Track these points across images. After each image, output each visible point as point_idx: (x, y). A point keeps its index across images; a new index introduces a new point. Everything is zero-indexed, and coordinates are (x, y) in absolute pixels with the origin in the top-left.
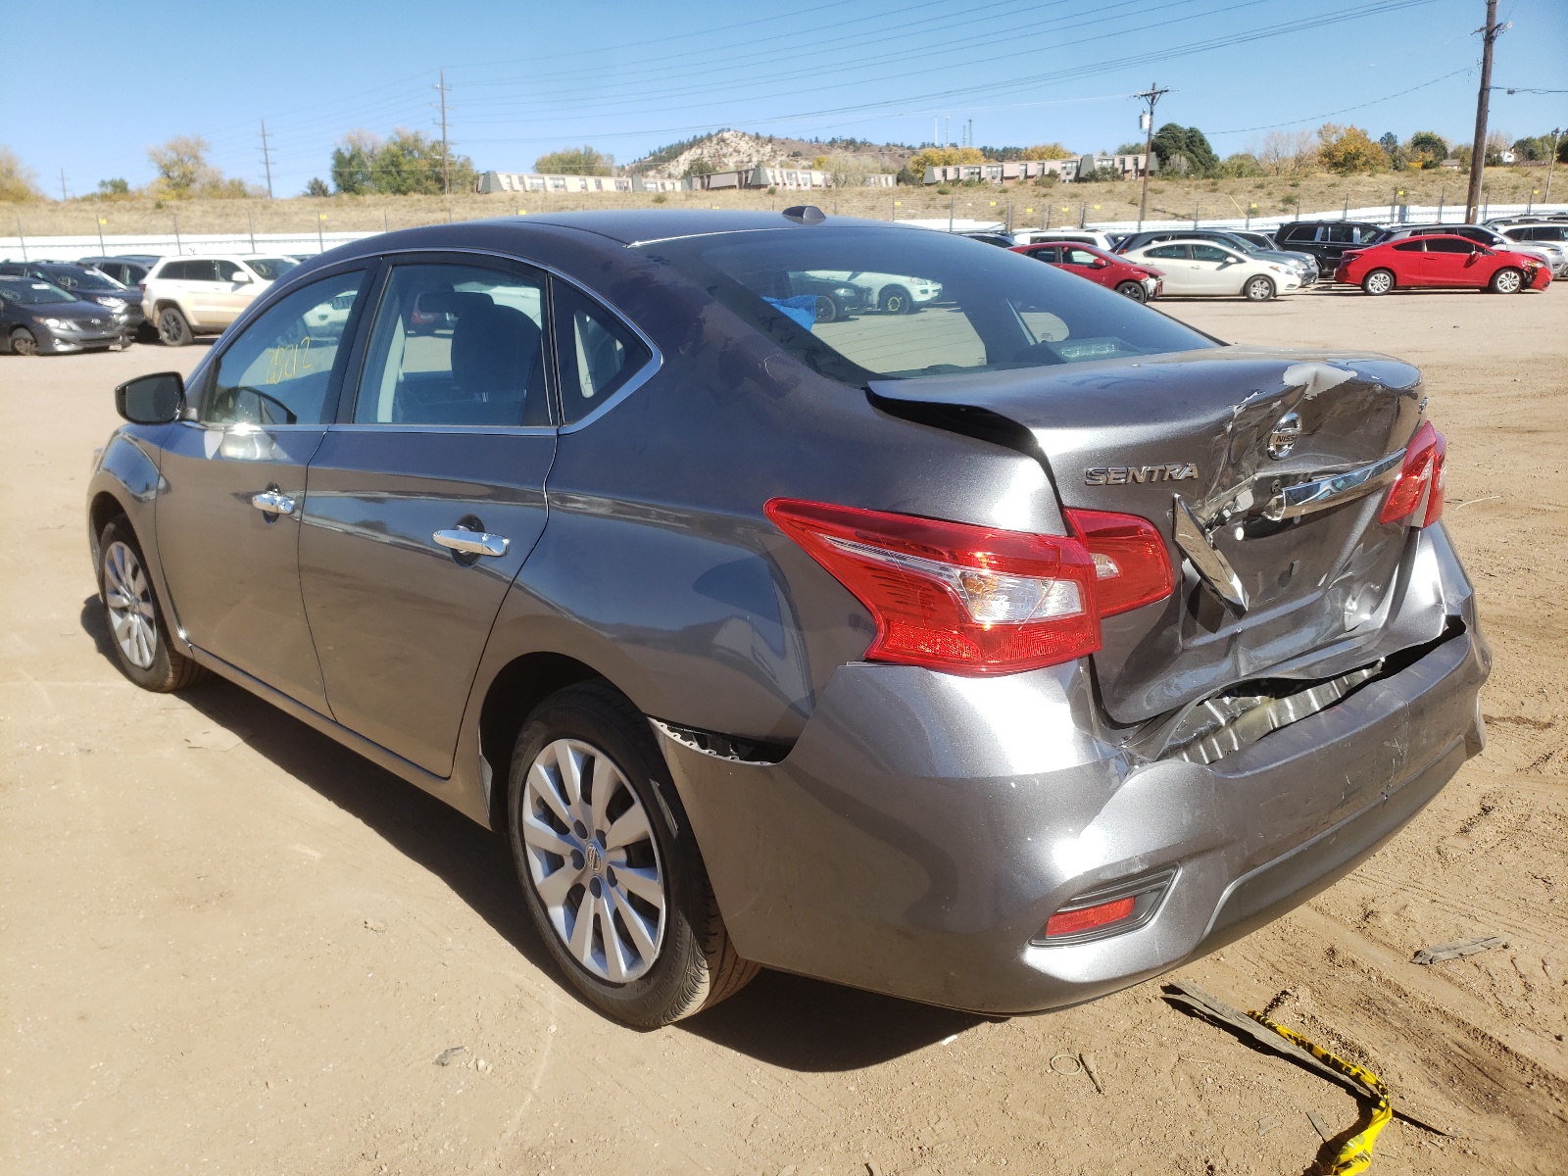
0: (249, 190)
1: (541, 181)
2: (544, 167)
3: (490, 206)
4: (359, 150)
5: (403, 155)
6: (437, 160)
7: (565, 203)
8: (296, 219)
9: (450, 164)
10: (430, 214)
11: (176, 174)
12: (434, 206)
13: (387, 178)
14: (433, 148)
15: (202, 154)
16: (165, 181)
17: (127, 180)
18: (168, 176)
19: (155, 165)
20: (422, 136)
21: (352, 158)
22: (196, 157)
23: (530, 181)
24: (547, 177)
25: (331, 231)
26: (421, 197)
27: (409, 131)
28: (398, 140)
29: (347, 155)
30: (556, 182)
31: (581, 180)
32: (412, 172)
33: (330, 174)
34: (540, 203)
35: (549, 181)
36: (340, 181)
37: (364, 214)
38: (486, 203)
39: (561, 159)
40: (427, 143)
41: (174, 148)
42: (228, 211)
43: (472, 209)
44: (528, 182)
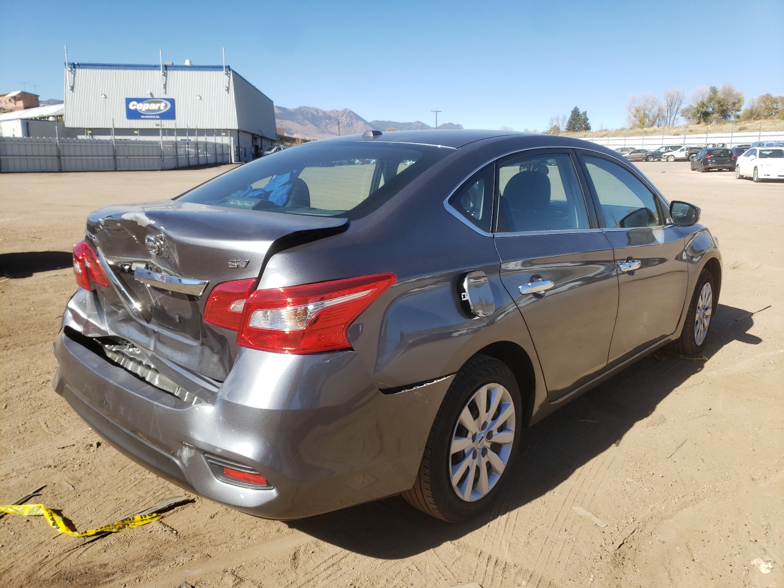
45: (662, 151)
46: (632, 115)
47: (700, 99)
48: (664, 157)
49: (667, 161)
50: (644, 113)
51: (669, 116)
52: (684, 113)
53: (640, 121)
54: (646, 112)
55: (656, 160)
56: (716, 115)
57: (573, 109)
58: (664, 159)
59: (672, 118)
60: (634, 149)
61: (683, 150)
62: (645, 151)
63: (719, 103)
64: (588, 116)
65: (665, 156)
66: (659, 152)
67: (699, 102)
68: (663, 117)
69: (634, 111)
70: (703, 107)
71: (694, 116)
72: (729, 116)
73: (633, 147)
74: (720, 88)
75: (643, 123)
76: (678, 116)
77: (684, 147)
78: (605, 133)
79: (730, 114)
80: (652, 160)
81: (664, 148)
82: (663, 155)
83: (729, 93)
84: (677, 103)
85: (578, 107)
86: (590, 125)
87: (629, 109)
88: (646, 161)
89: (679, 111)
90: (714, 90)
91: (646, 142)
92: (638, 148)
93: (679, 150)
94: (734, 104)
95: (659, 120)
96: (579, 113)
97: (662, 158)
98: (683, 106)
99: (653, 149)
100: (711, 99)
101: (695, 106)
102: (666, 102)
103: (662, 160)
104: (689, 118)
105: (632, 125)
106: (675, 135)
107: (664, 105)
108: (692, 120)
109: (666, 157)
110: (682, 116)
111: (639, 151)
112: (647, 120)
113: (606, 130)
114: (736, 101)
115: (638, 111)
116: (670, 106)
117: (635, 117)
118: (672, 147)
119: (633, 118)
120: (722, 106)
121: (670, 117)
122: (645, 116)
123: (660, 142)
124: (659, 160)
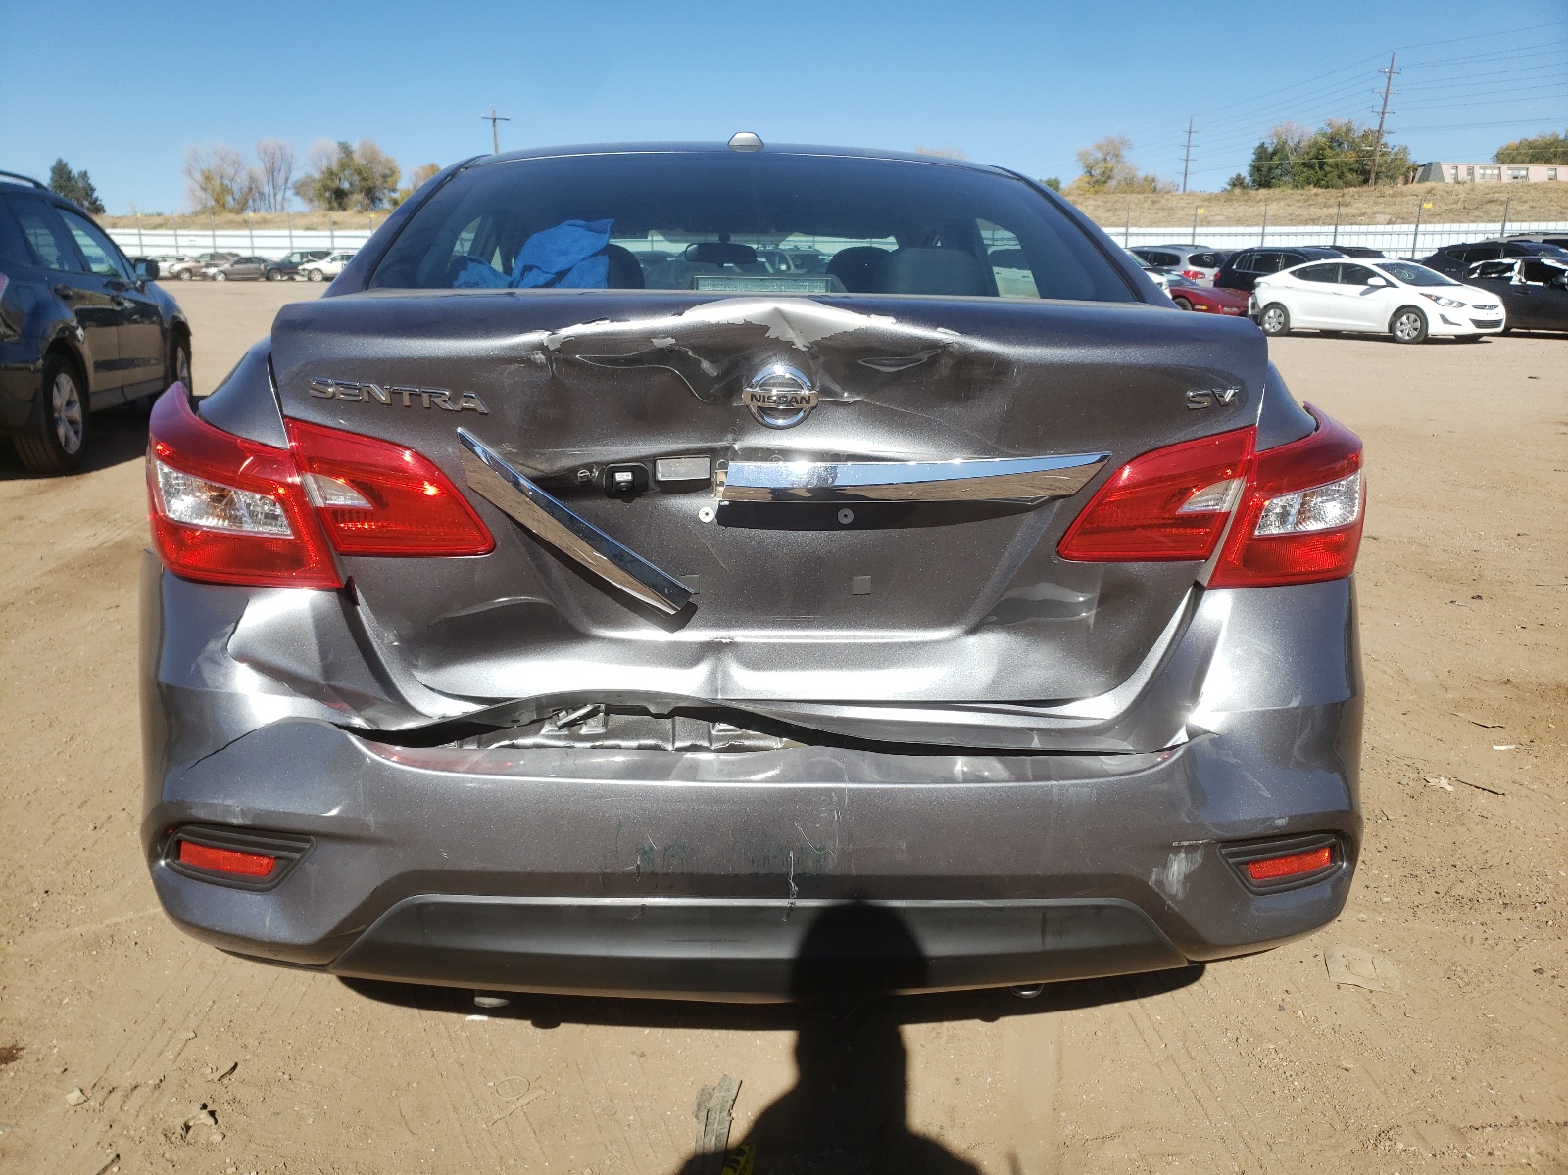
0: (1160, 186)
1: (1496, 172)
2: (1506, 157)
3: (1399, 199)
4: (1285, 143)
5: (1330, 147)
6: (1368, 151)
7: (1497, 195)
8: (1180, 214)
9: (1382, 155)
10: (1324, 209)
11: (1098, 172)
12: (1332, 200)
13: (1307, 173)
14: (1365, 136)
15: (1124, 152)
16: (1086, 179)
17: (1061, 179)
18: (1091, 175)
19: (1080, 164)
20: (1355, 126)
21: (1275, 153)
22: (1117, 155)
23: (1482, 172)
24: (1505, 167)
25: (1213, 226)
26: (1319, 190)
27: (1340, 120)
28: (1329, 131)
29: (1270, 149)
30: (1516, 173)
31: (1550, 170)
32: (1336, 165)
33: (1248, 169)
34: (1462, 196)
35: (1507, 172)
36: (1257, 177)
37: (1252, 209)
38: (1394, 195)
39: (1531, 145)
40: (1358, 133)
41: (1099, 147)
42: (1118, 205)
43: (1376, 203)
44: (1478, 172)
45: (296, 259)
46: (197, 188)
47: (325, 163)
48: (303, 273)
49: (310, 280)
50: (222, 184)
51: (272, 192)
52: (300, 189)
53: (217, 201)
54: (227, 182)
55: (285, 278)
56: (358, 197)
57: (53, 163)
58: (303, 276)
59: (279, 197)
60: (237, 255)
61: (334, 260)
62: (261, 260)
63: (359, 173)
64: (93, 182)
65: (304, 270)
66: (291, 263)
67: (324, 169)
68: (261, 194)
69: (199, 177)
70: (332, 180)
71: (320, 196)
72: (381, 200)
73: (234, 251)
74: (355, 146)
75: (224, 204)
76: (290, 193)
77: (336, 253)
78: (160, 221)
79: (381, 196)
80: (279, 278)
81: (298, 255)
82: (300, 268)
83: (372, 157)
84: (283, 169)
85: (65, 160)
86: (103, 203)
87: (189, 173)
88: (269, 279)
89: (289, 184)
90: (346, 149)
91: (257, 242)
92: (245, 253)
93: (328, 259)
94: (385, 177)
95: (254, 200)
96: (70, 172)
97: (297, 274)
98: (297, 176)
99: (276, 255)
100: (343, 166)
101: (317, 176)
102: (262, 165)
103: (298, 278)
104: (311, 200)
105: (199, 206)
106: (308, 229)
107: (259, 169)
108: (316, 203)
109: (306, 273)
110: (297, 193)
111: (248, 260)
112: (230, 199)
113: (159, 215)
114: (387, 172)
115: (208, 179)
116: (272, 171)
117: (205, 190)
118: (313, 254)
119: (200, 193)
120: (365, 179)
121: (275, 194)
122: (225, 190)
123: (286, 242)
124: (292, 279)
